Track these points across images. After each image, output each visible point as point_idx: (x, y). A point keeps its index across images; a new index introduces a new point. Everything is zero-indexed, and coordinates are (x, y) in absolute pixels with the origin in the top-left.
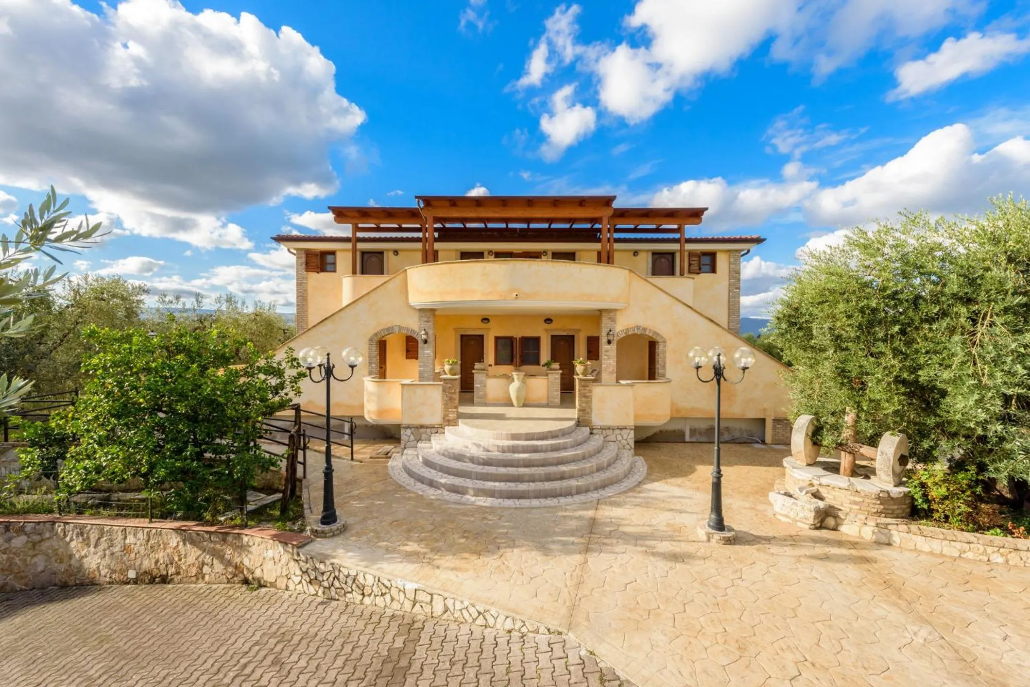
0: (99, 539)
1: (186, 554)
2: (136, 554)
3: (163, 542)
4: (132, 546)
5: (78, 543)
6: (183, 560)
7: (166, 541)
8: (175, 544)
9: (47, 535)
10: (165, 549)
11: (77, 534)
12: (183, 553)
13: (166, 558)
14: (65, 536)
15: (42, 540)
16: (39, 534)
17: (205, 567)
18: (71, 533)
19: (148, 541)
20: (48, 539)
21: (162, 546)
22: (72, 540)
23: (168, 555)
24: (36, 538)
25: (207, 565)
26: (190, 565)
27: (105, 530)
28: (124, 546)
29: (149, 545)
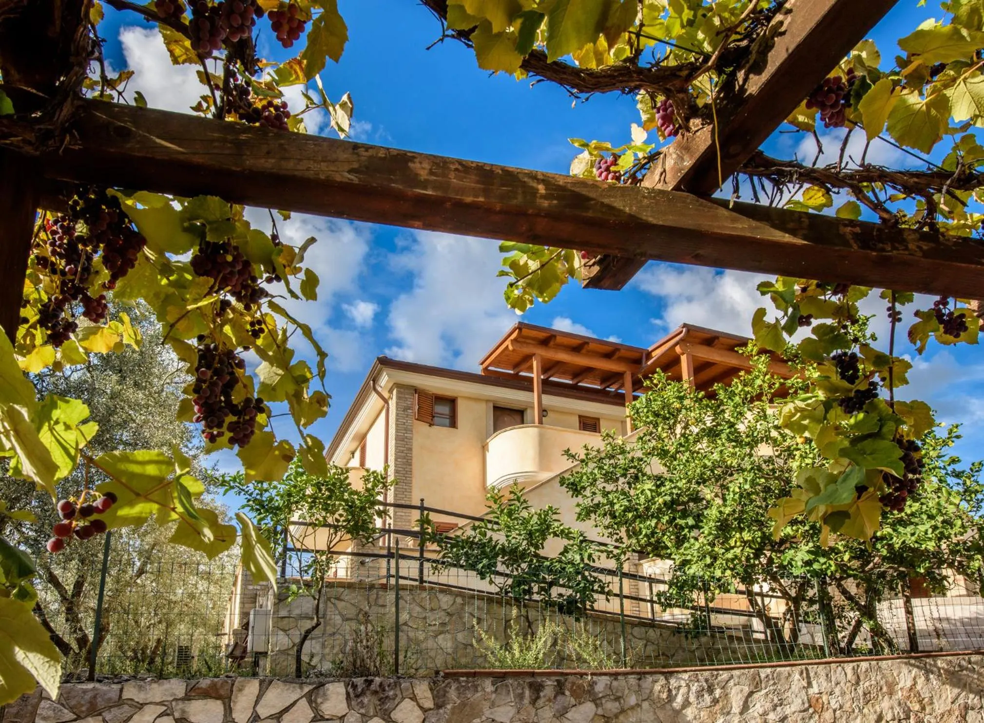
0: (751, 694)
1: (931, 698)
2: (835, 711)
3: (886, 682)
4: (825, 698)
5: (700, 710)
6: (928, 709)
7: (890, 679)
8: (909, 684)
9: (633, 700)
10: (891, 694)
11: (699, 695)
12: (926, 695)
13: (897, 709)
14: (671, 698)
15: (623, 711)
16: (617, 699)
17: (970, 712)
18: (683, 690)
19: (858, 683)
20: (632, 708)
21: (885, 689)
22: (686, 704)
23: (900, 704)
24: (611, 707)
25: (973, 709)
26: (943, 715)
27: (763, 676)
28: (809, 701)
29: (860, 691)
